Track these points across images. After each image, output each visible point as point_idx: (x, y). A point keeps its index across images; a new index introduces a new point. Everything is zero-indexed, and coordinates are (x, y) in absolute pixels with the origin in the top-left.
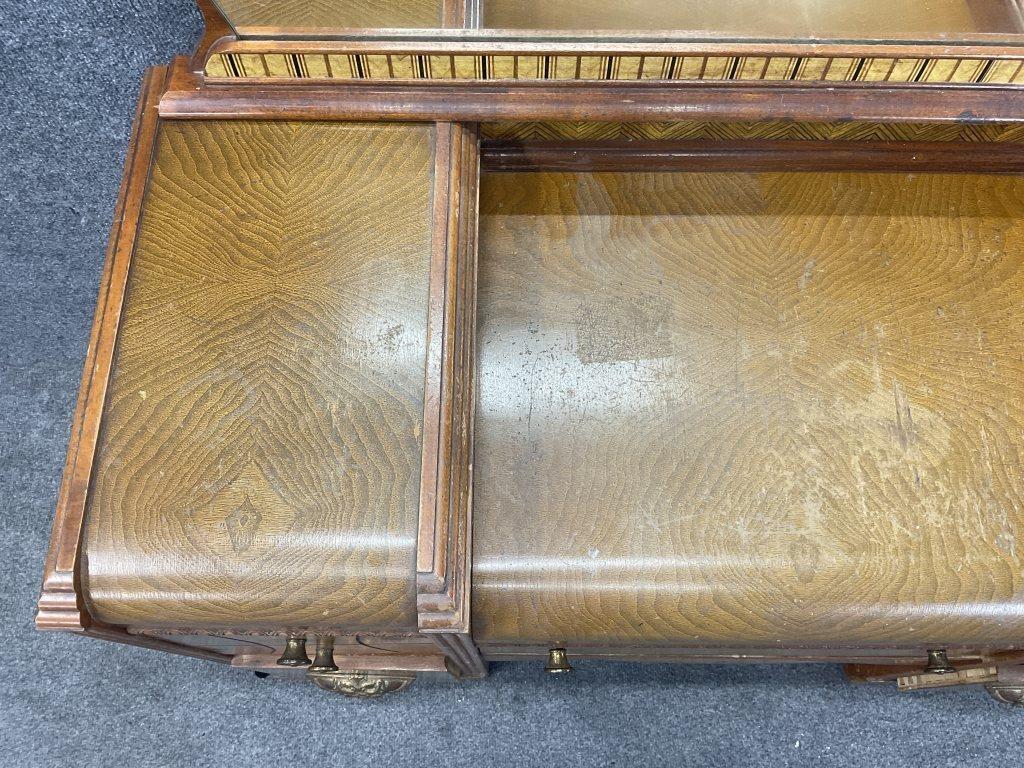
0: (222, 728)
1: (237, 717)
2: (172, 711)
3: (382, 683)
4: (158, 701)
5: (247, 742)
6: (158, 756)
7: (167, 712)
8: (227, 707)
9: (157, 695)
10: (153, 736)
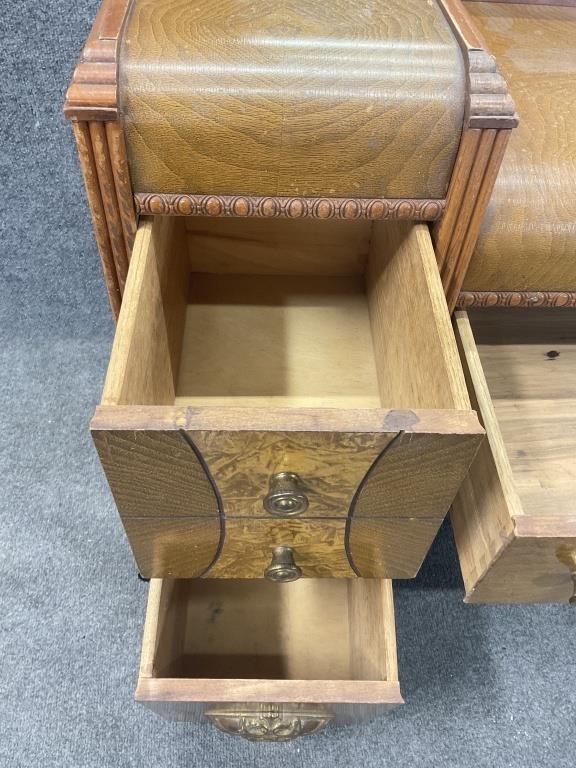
0: (104, 629)
1: (120, 616)
2: (51, 617)
3: (299, 723)
4: (37, 608)
5: (130, 640)
6: (33, 660)
7: (46, 618)
8: (110, 608)
9: (36, 602)
10: (30, 642)
